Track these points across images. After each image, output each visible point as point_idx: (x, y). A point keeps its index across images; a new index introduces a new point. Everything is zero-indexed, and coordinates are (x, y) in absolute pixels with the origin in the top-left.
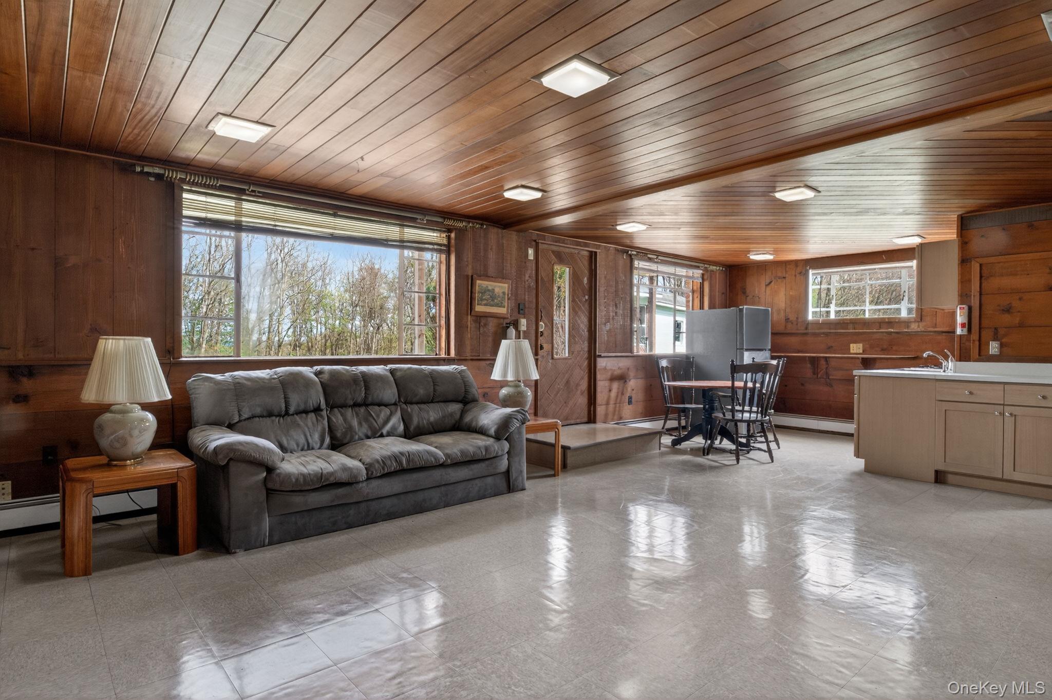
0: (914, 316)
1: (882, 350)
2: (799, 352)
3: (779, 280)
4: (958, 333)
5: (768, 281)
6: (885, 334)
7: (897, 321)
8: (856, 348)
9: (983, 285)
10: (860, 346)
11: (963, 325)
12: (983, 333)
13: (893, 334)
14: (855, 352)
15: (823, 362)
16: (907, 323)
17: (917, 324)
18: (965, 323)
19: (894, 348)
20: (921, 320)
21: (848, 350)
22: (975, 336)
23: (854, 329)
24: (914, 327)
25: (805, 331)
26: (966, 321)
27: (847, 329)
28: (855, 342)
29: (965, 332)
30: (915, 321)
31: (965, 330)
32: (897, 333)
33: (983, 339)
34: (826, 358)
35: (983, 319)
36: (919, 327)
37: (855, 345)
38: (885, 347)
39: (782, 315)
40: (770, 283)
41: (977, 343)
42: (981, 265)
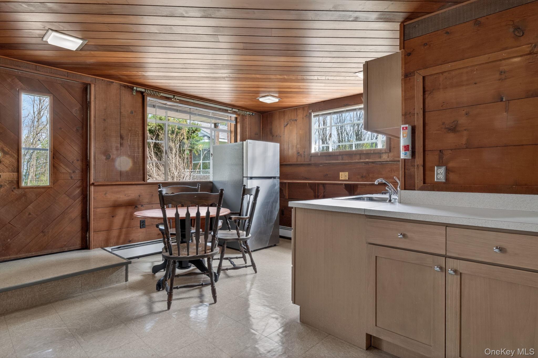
0: (385, 147)
1: (362, 177)
2: (306, 179)
3: (293, 122)
4: (402, 157)
5: (286, 124)
6: (363, 164)
7: (372, 152)
8: (344, 176)
9: (427, 101)
10: (347, 174)
11: (406, 148)
12: (428, 158)
13: (370, 164)
14: (343, 179)
15: (321, 187)
16: (379, 153)
17: (387, 154)
18: (408, 146)
19: (371, 176)
20: (390, 151)
21: (337, 178)
22: (419, 160)
23: (342, 160)
24: (385, 157)
25: (309, 163)
26: (409, 143)
27: (338, 160)
28: (343, 171)
29: (408, 156)
30: (386, 153)
31: (409, 153)
32: (373, 162)
33: (428, 165)
34: (323, 184)
35: (427, 141)
36: (388, 157)
37: (343, 173)
38: (364, 174)
39: (295, 150)
40: (287, 125)
41: (421, 168)
42: (424, 78)
